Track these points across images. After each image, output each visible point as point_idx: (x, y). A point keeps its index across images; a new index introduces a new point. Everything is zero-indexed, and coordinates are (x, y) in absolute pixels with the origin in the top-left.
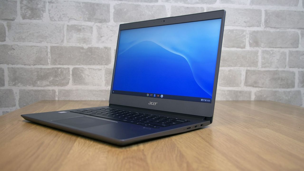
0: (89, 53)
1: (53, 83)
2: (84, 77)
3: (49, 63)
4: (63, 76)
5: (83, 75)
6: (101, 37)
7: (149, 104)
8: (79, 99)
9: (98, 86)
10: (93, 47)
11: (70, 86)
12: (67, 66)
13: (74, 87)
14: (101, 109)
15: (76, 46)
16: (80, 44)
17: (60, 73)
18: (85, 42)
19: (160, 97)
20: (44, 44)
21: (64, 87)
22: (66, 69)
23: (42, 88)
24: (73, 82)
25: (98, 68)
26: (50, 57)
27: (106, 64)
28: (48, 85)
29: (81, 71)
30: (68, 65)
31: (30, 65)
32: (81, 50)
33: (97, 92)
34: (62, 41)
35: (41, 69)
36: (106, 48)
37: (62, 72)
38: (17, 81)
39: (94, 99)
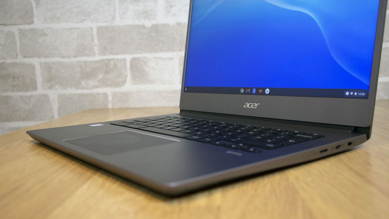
0: (153, 34)
1: (104, 83)
2: (148, 71)
3: (96, 52)
4: (117, 71)
7: (244, 106)
8: (142, 105)
9: (169, 84)
10: (159, 23)
11: (129, 86)
12: (122, 55)
13: (134, 88)
14: (162, 119)
15: (134, 24)
16: (140, 21)
17: (112, 68)
18: (146, 17)
19: (264, 93)
20: (87, 24)
21: (120, 88)
22: (121, 60)
23: (89, 91)
24: (133, 80)
25: (168, 57)
26: (97, 44)
27: (180, 50)
28: (97, 87)
29: (143, 63)
30: (124, 54)
31: (69, 57)
32: (142, 30)
33: (169, 93)
34: (113, 18)
35: (85, 62)
36: (179, 24)
37: (115, 66)
38: (53, 82)
39: (165, 104)
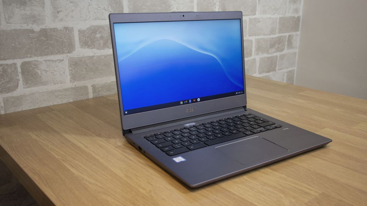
0: (43, 38)
2: (40, 74)
4: (7, 76)
5: (39, 72)
6: (58, 12)
9: (62, 83)
10: (47, 28)
11: (22, 90)
12: (11, 60)
13: (28, 91)
15: (22, 28)
16: (28, 25)
17: (2, 73)
18: (34, 22)
21: (12, 93)
22: (11, 65)
24: (25, 84)
25: (58, 59)
27: (69, 52)
29: (34, 66)
30: (13, 59)
32: (30, 34)
33: (61, 91)
36: (66, 28)
39: (58, 102)
